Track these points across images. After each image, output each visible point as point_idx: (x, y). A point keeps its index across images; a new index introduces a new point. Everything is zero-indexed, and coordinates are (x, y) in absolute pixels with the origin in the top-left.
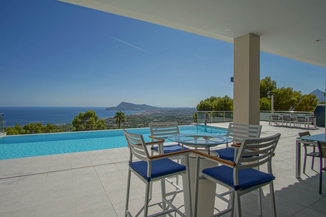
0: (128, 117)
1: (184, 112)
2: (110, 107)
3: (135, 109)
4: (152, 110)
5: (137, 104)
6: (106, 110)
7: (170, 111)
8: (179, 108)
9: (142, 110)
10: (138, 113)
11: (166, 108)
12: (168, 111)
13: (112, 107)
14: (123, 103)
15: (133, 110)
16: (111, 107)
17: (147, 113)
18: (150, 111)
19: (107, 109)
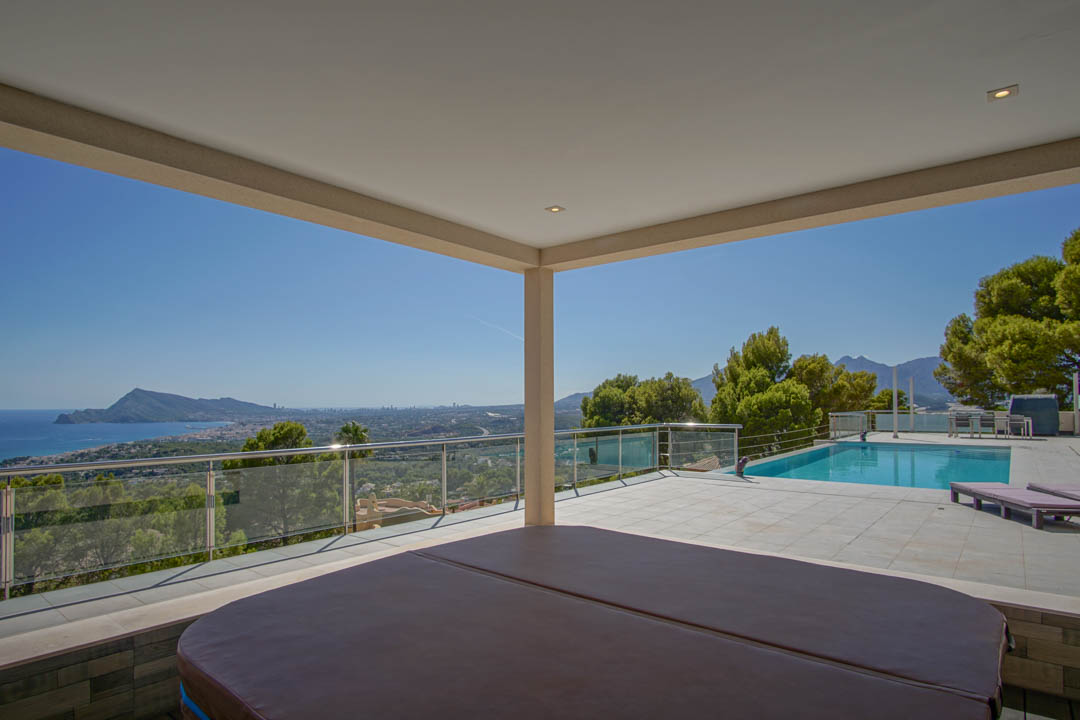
0: (163, 450)
1: (379, 425)
2: (77, 411)
3: (191, 417)
4: (258, 419)
5: (197, 398)
6: (57, 422)
7: (329, 422)
8: (360, 410)
9: (222, 420)
10: (205, 431)
11: (315, 412)
12: (323, 422)
13: (87, 412)
14: (137, 395)
15: (182, 421)
16: (82, 408)
17: (241, 431)
18: (250, 422)
19: (64, 419)
